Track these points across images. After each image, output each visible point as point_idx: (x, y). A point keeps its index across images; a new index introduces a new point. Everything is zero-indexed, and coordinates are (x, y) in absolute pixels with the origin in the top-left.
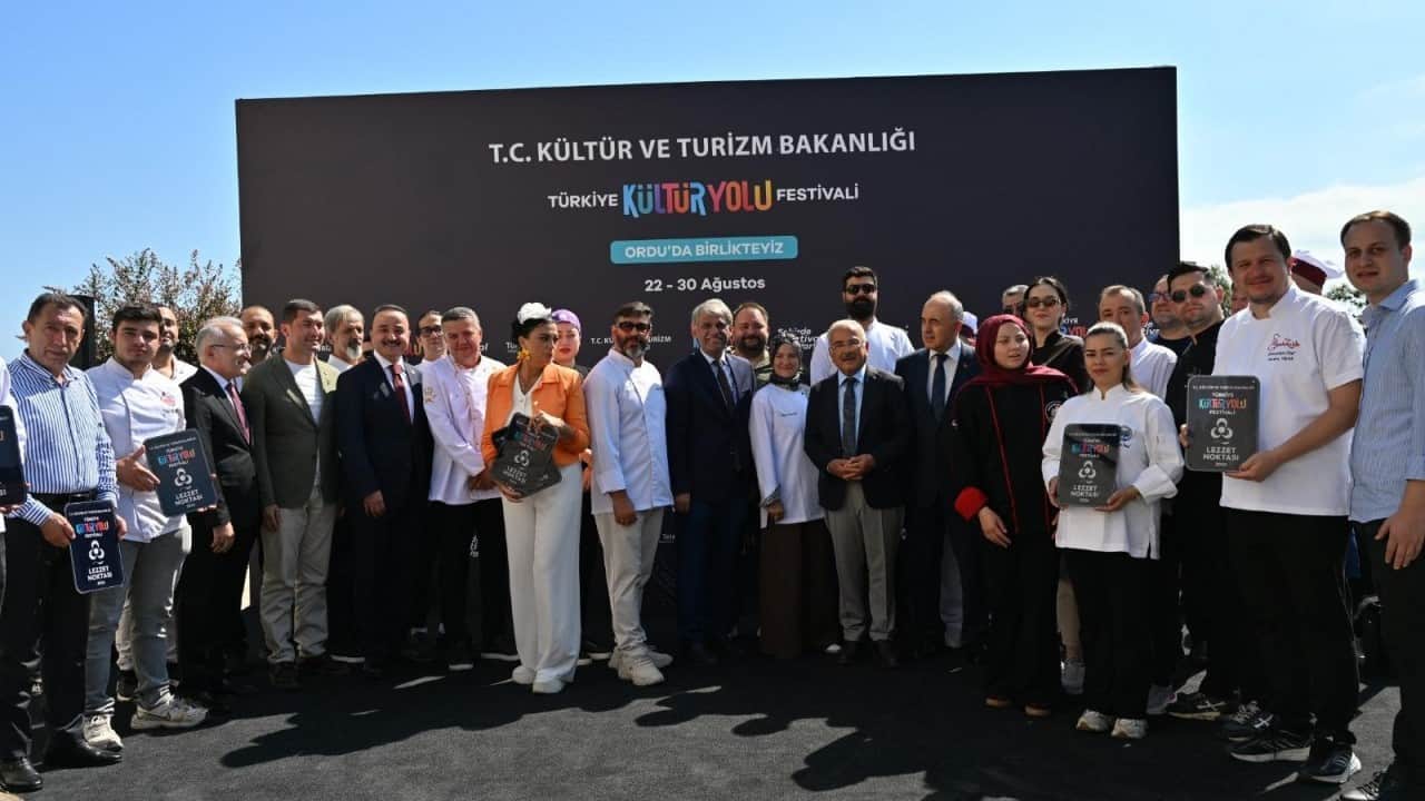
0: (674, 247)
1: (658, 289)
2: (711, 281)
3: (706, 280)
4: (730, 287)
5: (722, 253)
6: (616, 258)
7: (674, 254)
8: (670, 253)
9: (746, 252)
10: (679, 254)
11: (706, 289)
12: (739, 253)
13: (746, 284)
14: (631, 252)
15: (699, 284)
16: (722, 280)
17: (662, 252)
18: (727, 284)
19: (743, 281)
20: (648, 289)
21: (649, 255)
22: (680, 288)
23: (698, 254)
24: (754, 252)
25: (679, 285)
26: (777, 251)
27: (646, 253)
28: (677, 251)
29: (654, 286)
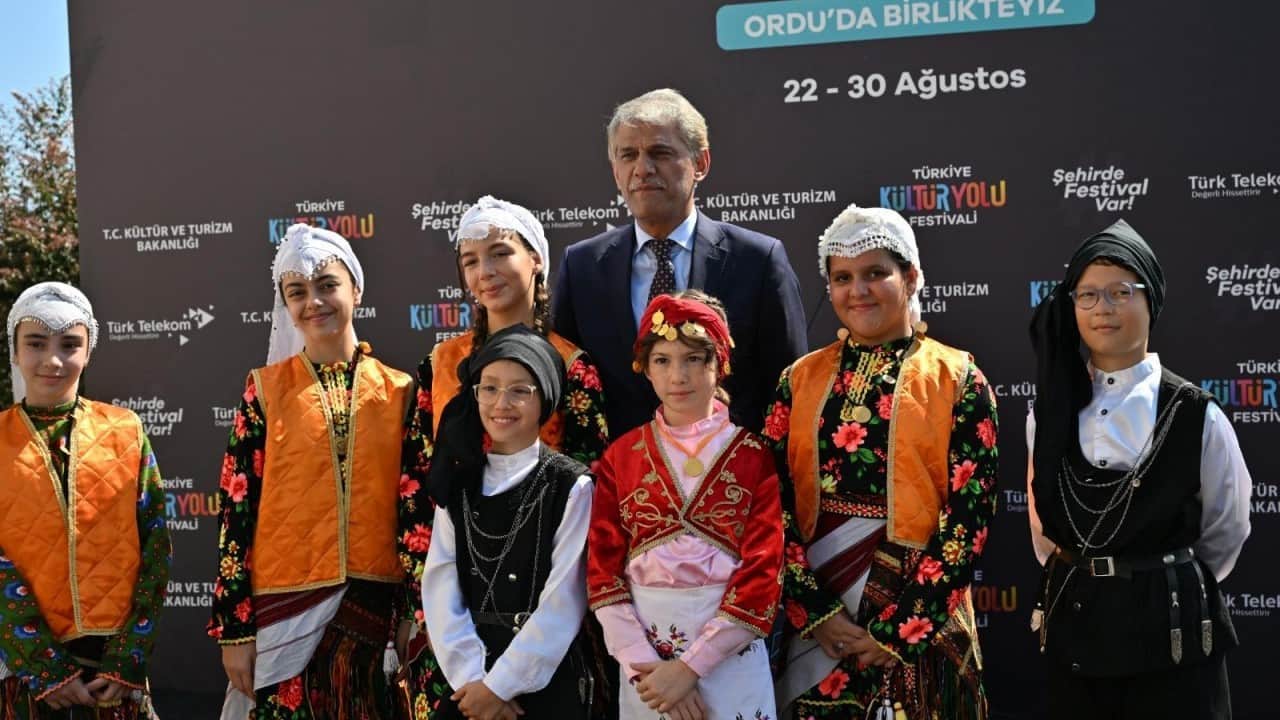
0: (840, 12)
1: (808, 97)
2: (916, 78)
3: (906, 76)
4: (953, 87)
5: (937, 19)
6: (726, 40)
7: (841, 27)
8: (832, 22)
9: (987, 14)
10: (851, 24)
11: (906, 93)
12: (972, 17)
13: (987, 80)
14: (755, 26)
15: (892, 84)
16: (936, 74)
17: (817, 23)
18: (948, 83)
19: (981, 73)
20: (790, 98)
21: (791, 31)
22: (852, 94)
23: (888, 23)
24: (1002, 14)
25: (851, 87)
26: (1052, 10)
27: (784, 28)
28: (846, 19)
29: (802, 92)
